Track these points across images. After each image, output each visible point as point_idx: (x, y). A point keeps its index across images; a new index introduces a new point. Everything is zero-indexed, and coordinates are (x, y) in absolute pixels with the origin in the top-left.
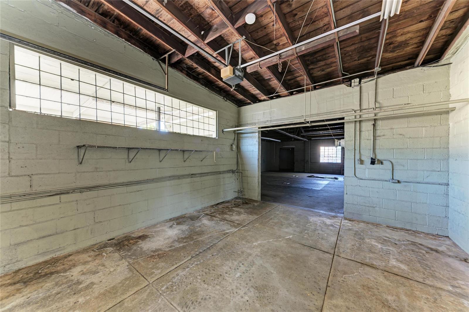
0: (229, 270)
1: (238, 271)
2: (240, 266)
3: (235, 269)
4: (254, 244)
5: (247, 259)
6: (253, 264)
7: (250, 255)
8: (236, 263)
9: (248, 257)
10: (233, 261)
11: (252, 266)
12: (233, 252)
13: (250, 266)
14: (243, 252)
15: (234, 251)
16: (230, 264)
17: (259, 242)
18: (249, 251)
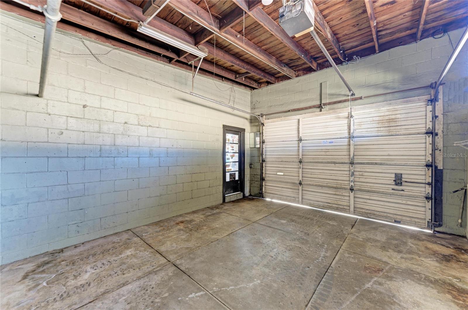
0: (284, 254)
1: (276, 253)
2: (275, 255)
3: (279, 254)
4: (259, 282)
5: (269, 262)
6: (263, 257)
7: (265, 266)
8: (279, 258)
9: (268, 263)
10: (282, 260)
11: (264, 255)
12: (285, 269)
13: (266, 255)
14: (274, 269)
15: (285, 271)
16: (285, 258)
17: (251, 284)
18: (267, 270)
